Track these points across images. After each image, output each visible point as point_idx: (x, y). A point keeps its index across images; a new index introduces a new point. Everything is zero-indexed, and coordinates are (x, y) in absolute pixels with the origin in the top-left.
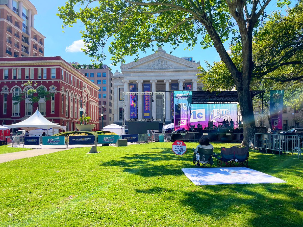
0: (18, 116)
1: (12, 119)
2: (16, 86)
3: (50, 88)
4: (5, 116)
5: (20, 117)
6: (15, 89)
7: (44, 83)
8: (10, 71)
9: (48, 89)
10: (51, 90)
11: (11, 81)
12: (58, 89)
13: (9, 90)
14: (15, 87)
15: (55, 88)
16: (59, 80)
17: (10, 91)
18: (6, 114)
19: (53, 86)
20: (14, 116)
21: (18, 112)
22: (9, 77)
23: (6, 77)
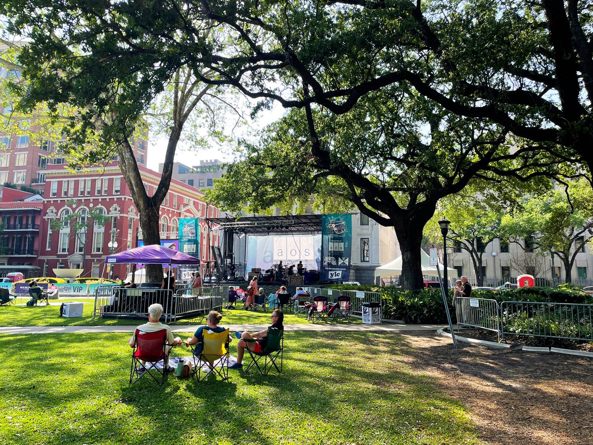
0: (66, 253)
1: (58, 257)
2: (66, 207)
3: (111, 209)
4: (48, 253)
5: (69, 255)
6: (64, 211)
7: (104, 202)
8: (60, 184)
9: (109, 211)
10: (112, 212)
11: (59, 199)
12: (121, 211)
13: (57, 213)
14: (64, 208)
15: (118, 209)
16: (124, 197)
17: (57, 215)
18: (50, 249)
19: (115, 205)
20: (61, 253)
21: (66, 247)
22: (58, 194)
23: (54, 194)
